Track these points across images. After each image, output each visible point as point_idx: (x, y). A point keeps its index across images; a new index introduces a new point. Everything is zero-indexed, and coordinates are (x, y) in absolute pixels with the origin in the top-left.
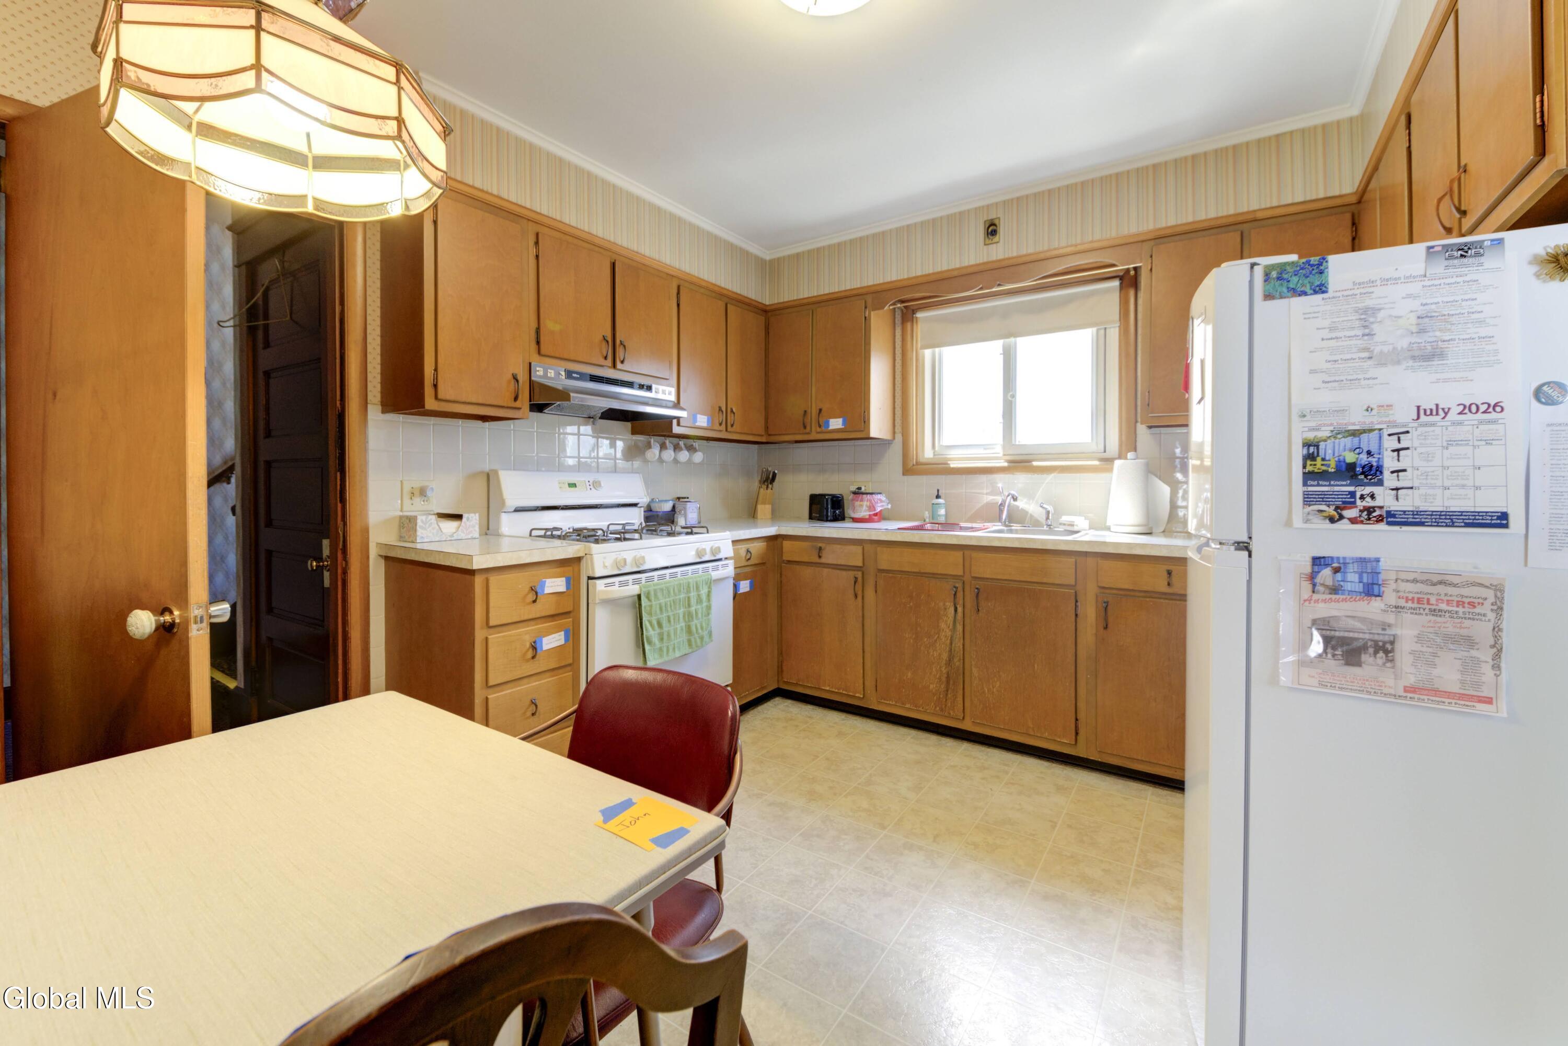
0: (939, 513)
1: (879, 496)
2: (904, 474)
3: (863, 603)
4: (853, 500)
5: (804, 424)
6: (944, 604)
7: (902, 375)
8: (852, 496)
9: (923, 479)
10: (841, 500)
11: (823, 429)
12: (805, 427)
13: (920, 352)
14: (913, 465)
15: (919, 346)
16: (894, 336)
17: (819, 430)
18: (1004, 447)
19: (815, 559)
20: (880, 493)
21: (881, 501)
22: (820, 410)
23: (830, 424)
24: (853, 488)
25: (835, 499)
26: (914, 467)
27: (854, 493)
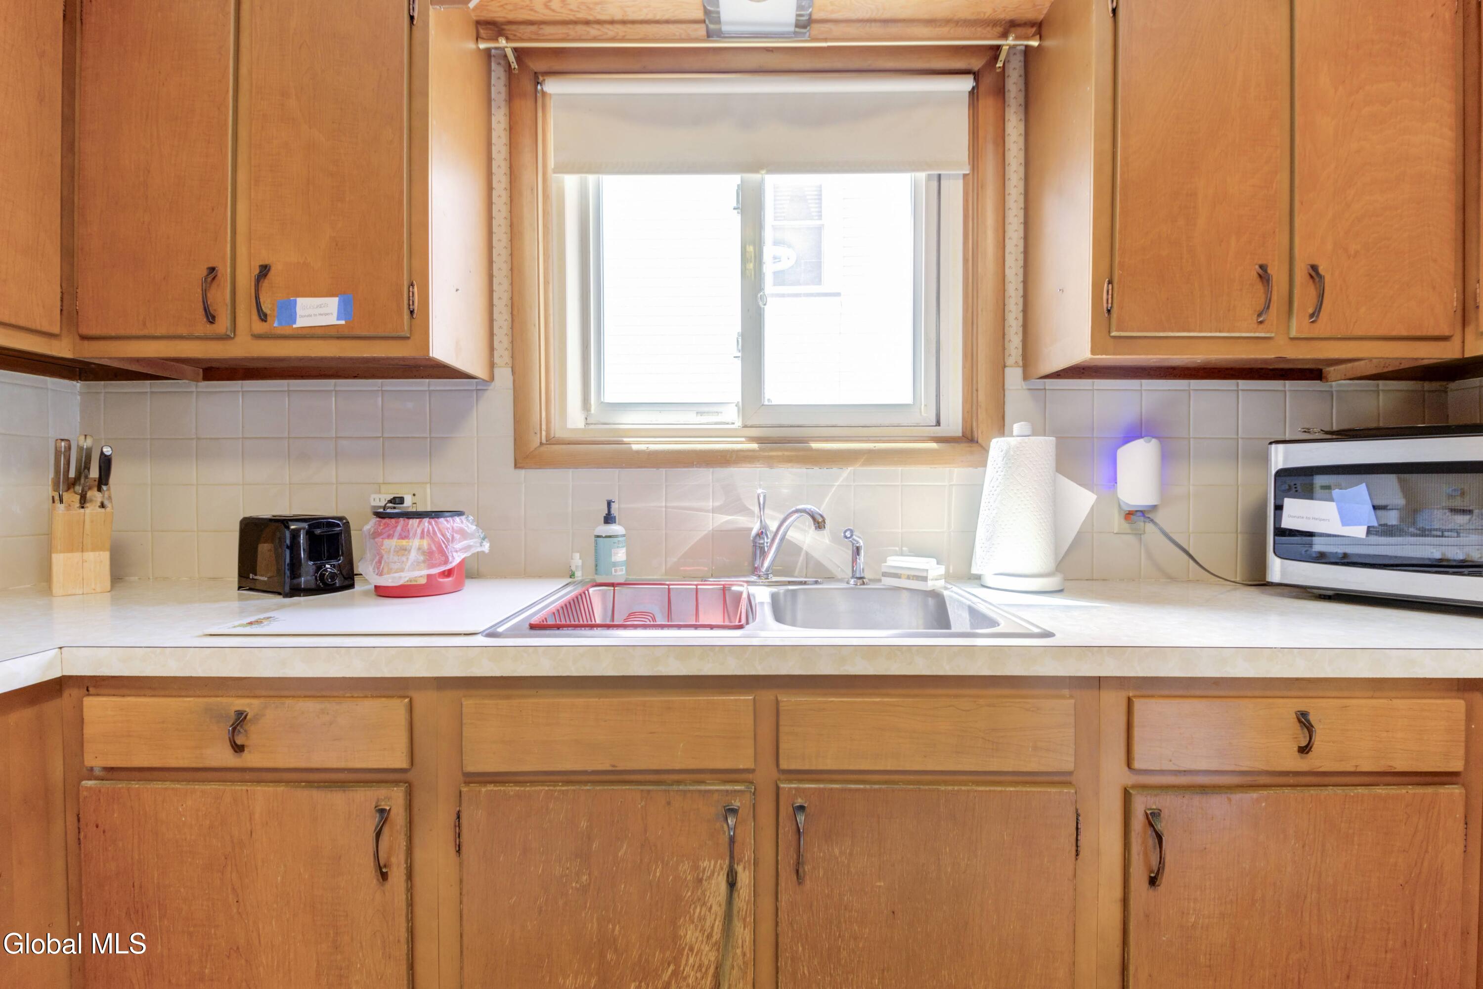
0: (613, 560)
1: (458, 522)
2: (516, 466)
3: (410, 890)
4: (376, 534)
5: (206, 310)
6: (695, 867)
7: (511, 226)
8: (372, 523)
9: (568, 478)
10: (339, 534)
11: (275, 324)
12: (211, 318)
13: (554, 177)
14: (541, 444)
15: (551, 164)
16: (489, 130)
17: (259, 327)
18: (743, 409)
19: (223, 756)
20: (460, 513)
21: (464, 534)
22: (265, 270)
23: (299, 311)
24: (380, 500)
25: (318, 531)
26: (543, 449)
27: (380, 515)
